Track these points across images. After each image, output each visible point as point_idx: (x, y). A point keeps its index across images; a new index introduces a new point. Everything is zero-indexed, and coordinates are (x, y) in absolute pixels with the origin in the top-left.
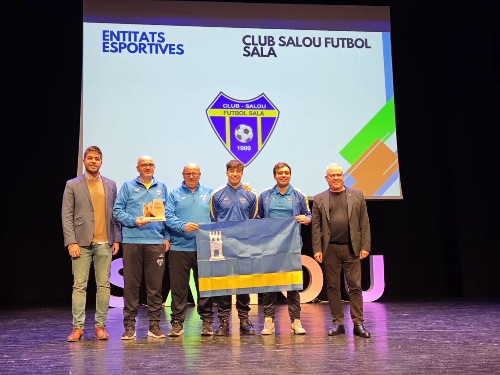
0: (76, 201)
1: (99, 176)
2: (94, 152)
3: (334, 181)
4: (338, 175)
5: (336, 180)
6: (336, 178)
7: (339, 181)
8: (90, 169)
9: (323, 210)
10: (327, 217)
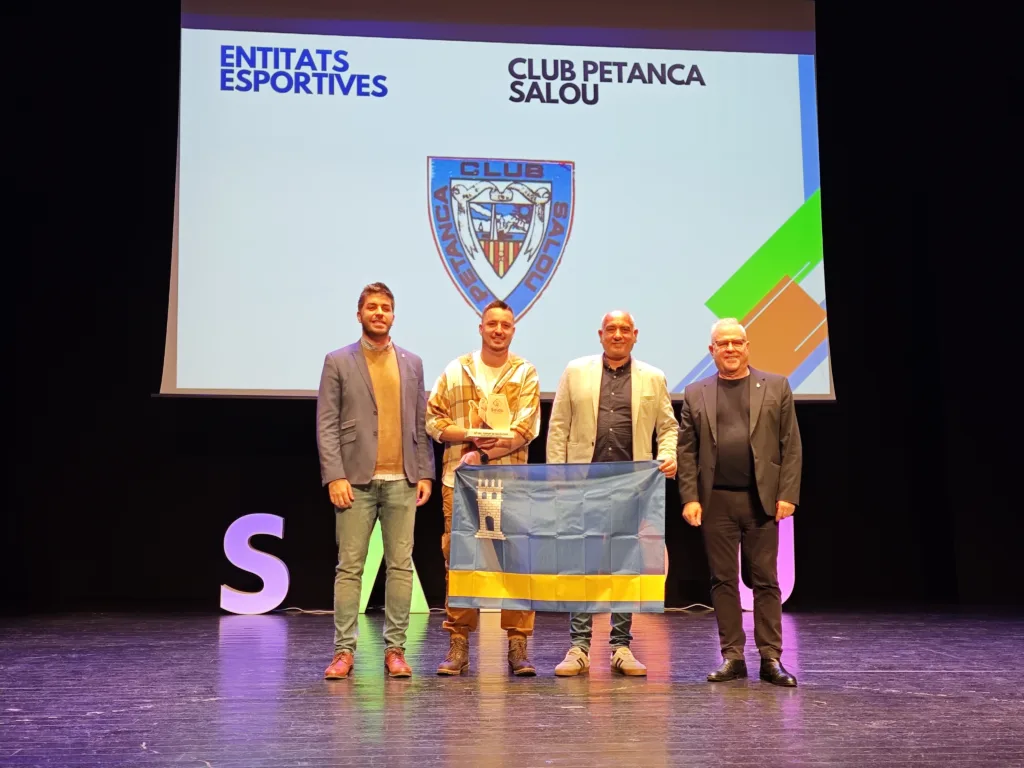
0: (345, 394)
1: (390, 344)
2: (379, 294)
3: (727, 355)
4: (735, 342)
5: (729, 352)
6: (731, 347)
7: (736, 354)
8: (373, 328)
9: (703, 415)
10: (711, 433)
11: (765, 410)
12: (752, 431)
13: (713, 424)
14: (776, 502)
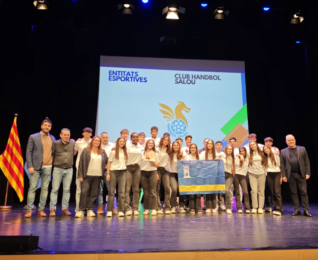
3: (290, 143)
4: (292, 140)
9: (286, 157)
10: (289, 160)
11: (301, 154)
12: (298, 159)
13: (289, 158)
14: (305, 175)
